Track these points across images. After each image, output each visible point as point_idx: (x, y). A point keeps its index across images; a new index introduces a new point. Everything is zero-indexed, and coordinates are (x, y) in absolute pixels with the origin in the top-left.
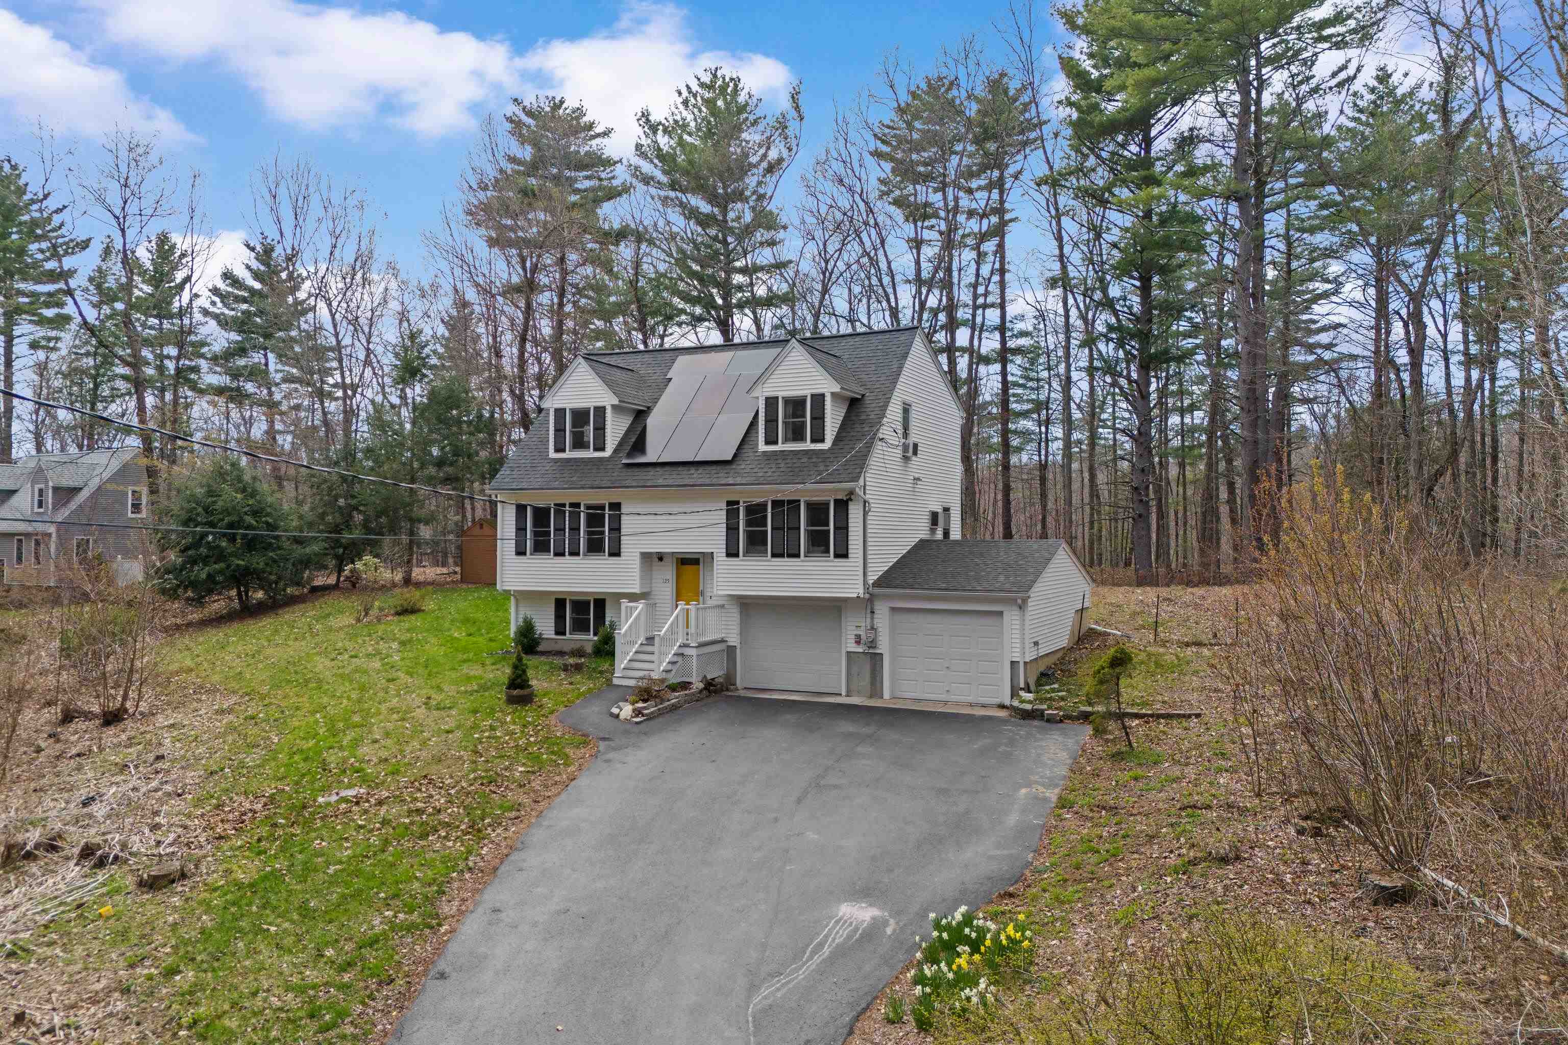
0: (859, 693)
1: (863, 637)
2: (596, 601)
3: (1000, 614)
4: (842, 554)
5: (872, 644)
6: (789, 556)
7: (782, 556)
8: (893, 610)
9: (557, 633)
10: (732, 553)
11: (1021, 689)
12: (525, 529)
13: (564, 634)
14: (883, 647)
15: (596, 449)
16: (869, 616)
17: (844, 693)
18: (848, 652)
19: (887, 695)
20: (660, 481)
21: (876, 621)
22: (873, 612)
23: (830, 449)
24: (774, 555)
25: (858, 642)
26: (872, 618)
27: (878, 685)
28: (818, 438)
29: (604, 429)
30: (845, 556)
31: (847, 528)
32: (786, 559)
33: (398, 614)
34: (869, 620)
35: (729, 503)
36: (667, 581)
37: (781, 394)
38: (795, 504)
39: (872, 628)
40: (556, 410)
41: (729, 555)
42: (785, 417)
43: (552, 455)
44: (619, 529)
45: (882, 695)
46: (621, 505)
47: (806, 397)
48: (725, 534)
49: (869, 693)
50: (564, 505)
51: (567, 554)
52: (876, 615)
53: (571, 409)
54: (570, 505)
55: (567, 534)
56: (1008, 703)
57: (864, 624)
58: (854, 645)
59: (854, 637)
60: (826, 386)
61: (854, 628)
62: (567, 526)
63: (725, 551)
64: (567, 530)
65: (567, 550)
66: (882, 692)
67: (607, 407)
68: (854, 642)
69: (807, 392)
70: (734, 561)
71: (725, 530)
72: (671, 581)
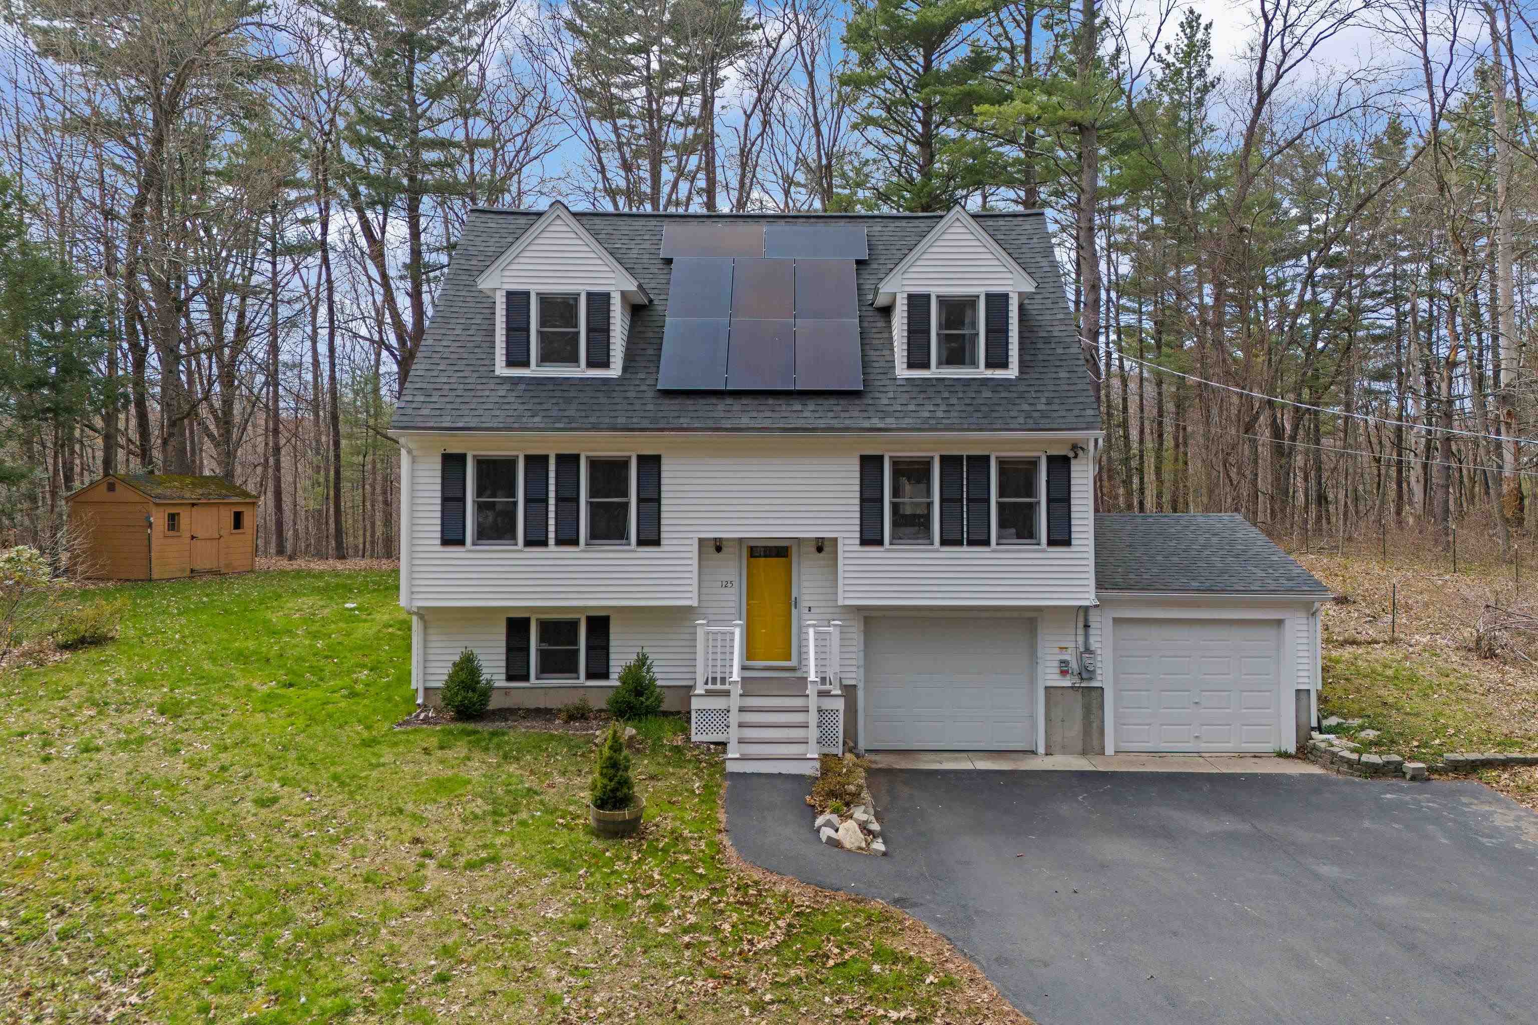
0: (1065, 750)
1: (1074, 665)
2: (590, 619)
3: (1279, 623)
4: (1061, 539)
5: (1086, 673)
6: (971, 543)
7: (959, 543)
8: (1117, 621)
9: (510, 678)
10: (870, 539)
11: (1313, 729)
12: (463, 499)
13: (524, 678)
14: (1104, 678)
15: (591, 364)
16: (1081, 631)
17: (1041, 750)
18: (1046, 688)
19: (1109, 750)
21: (1092, 640)
22: (1087, 626)
23: (1018, 379)
24: (944, 542)
25: (1064, 673)
26: (1087, 636)
27: (1095, 735)
28: (997, 360)
29: (608, 331)
30: (1067, 543)
31: (1067, 500)
32: (965, 548)
33: (65, 647)
34: (1081, 639)
35: (864, 459)
36: (726, 585)
37: (935, 291)
38: (980, 463)
39: (1087, 650)
40: (510, 295)
41: (864, 542)
42: (940, 326)
43: (501, 369)
44: (658, 500)
45: (1103, 754)
46: (663, 461)
47: (978, 297)
48: (858, 508)
49: (1080, 747)
50: (546, 458)
51: (552, 541)
52: (1092, 631)
53: (538, 294)
54: (560, 458)
55: (552, 508)
56: (1292, 750)
57: (1073, 645)
58: (1058, 677)
59: (1056, 664)
60: (1011, 282)
61: (1057, 651)
62: (552, 495)
63: (858, 535)
64: (552, 501)
65: (552, 535)
66: (1103, 748)
67: (612, 295)
68: (1058, 671)
69: (979, 290)
70: (873, 551)
71: (857, 501)
72: (736, 584)
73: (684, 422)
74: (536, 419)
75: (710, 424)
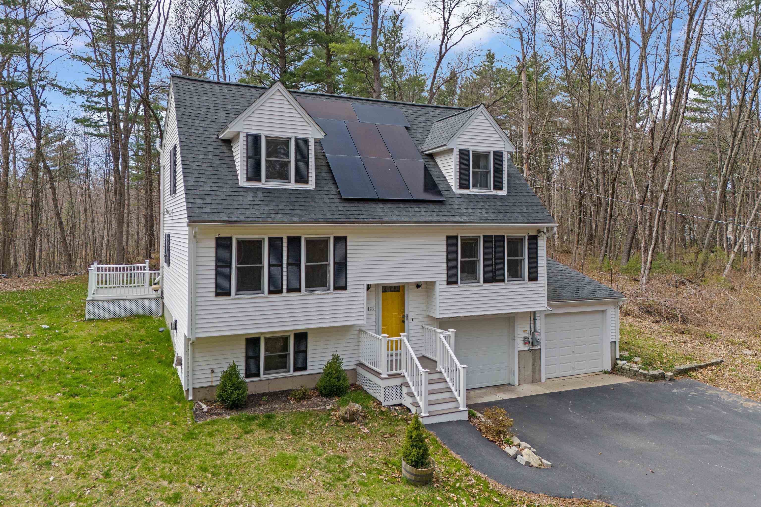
0: (526, 380)
1: (530, 339)
2: (299, 337)
4: (533, 277)
5: (535, 342)
7: (491, 281)
9: (248, 375)
10: (452, 281)
11: (617, 359)
12: (230, 266)
13: (258, 375)
14: (541, 344)
15: (298, 181)
16: (532, 322)
17: (516, 382)
18: (518, 352)
19: (544, 379)
20: (394, 218)
21: (538, 325)
22: (535, 320)
23: (507, 195)
24: (485, 281)
25: (525, 343)
26: (535, 324)
27: (537, 372)
28: (498, 186)
29: (307, 161)
30: (536, 279)
31: (536, 258)
32: (493, 284)
34: (532, 326)
35: (448, 237)
36: (371, 309)
37: (472, 148)
39: (535, 331)
40: (248, 136)
41: (449, 283)
42: (474, 167)
43: (243, 182)
44: (345, 263)
45: (541, 381)
46: (348, 240)
47: (490, 153)
48: (445, 264)
49: (531, 380)
50: (281, 239)
51: (285, 290)
52: (537, 322)
53: (266, 137)
54: (290, 239)
55: (285, 270)
56: (609, 370)
57: (529, 329)
58: (522, 345)
59: (522, 339)
60: (503, 146)
61: (523, 332)
62: (285, 261)
63: (445, 279)
64: (285, 266)
65: (285, 286)
66: (541, 379)
67: (310, 140)
68: (523, 342)
69: (490, 149)
70: (453, 287)
71: (445, 261)
72: (376, 309)
73: (363, 217)
74: (280, 216)
75: (377, 218)
